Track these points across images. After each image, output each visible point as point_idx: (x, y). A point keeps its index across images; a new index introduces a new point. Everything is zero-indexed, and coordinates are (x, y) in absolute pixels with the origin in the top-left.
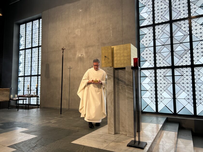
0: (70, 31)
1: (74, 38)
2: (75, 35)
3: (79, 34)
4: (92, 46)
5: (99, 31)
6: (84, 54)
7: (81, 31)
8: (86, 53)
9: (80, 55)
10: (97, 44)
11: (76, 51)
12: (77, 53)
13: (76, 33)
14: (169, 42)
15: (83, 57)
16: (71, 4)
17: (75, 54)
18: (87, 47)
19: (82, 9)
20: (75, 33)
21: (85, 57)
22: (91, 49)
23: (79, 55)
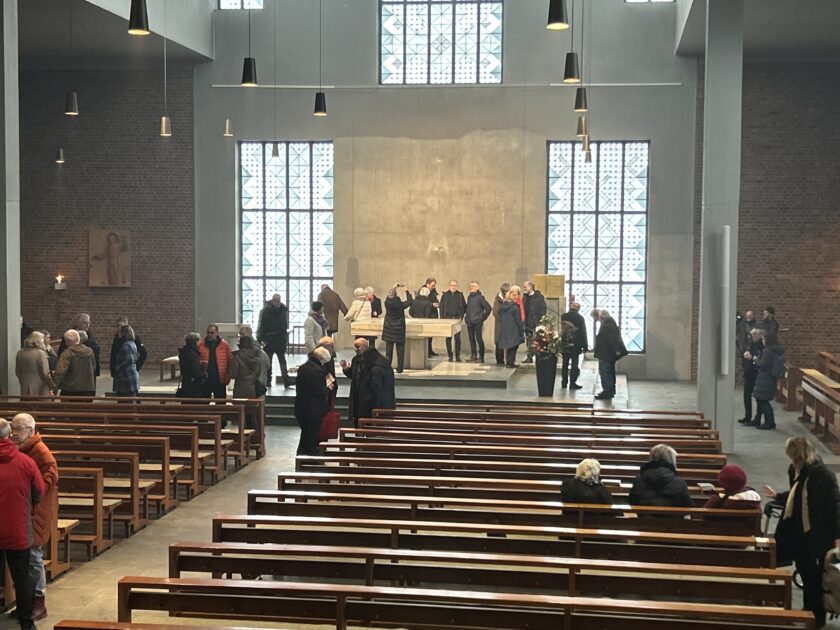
0: (413, 198)
1: (423, 212)
2: (424, 208)
3: (436, 207)
4: (464, 235)
5: (478, 208)
6: (447, 248)
7: (439, 202)
8: (451, 246)
9: (436, 249)
10: (475, 233)
11: (428, 240)
12: (431, 242)
13: (429, 204)
14: (593, 244)
15: (444, 253)
16: (414, 141)
17: (425, 246)
18: (453, 234)
19: (442, 158)
20: (426, 205)
21: (448, 253)
22: (461, 240)
23: (433, 247)
